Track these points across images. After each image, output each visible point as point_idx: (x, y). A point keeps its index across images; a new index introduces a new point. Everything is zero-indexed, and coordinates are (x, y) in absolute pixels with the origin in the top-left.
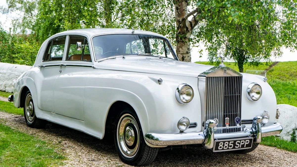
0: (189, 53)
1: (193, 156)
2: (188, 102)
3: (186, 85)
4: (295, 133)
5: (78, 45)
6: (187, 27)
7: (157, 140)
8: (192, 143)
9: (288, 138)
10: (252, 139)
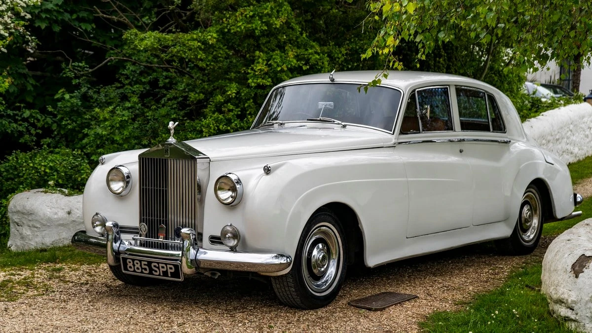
3: (114, 168)
10: (178, 265)
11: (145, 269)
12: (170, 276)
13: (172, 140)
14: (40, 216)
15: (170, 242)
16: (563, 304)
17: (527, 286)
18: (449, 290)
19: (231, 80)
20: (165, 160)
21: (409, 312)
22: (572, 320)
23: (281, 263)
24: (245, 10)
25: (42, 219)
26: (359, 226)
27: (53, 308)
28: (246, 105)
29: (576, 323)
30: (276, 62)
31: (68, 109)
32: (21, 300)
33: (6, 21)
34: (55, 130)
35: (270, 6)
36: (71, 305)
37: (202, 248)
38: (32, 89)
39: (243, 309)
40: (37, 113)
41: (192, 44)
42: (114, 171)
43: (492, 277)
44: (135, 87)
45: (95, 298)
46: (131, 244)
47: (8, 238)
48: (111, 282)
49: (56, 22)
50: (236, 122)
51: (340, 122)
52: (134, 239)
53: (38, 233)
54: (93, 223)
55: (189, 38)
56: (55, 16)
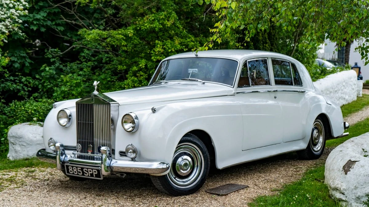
3: (62, 110)
10: (99, 170)
11: (80, 172)
12: (94, 176)
13: (96, 92)
14: (26, 139)
15: (96, 156)
16: (338, 191)
17: (316, 179)
18: (268, 182)
19: (142, 58)
20: (92, 104)
21: (242, 196)
22: (343, 201)
23: (163, 168)
24: (149, 16)
25: (27, 141)
26: (212, 144)
27: (23, 196)
28: (151, 72)
29: (346, 203)
30: (168, 47)
31: (48, 76)
32: (5, 191)
33: (7, 24)
34: (40, 88)
35: (164, 14)
36: (36, 194)
37: (114, 158)
38: (29, 65)
39: (140, 195)
40: (30, 79)
41: (118, 36)
42: (61, 112)
43: (295, 173)
44: (89, 63)
45: (51, 189)
46: (71, 157)
47: (8, 152)
48: (63, 179)
49: (43, 26)
50: (144, 82)
51: (201, 81)
52: (73, 154)
53: (25, 149)
54: (49, 144)
55: (117, 33)
56: (42, 23)
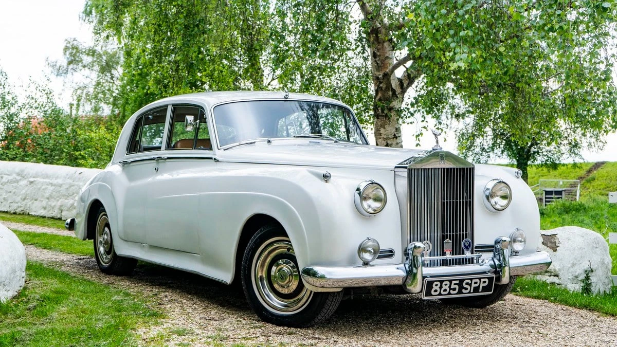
0: (399, 137)
1: (390, 312)
2: (376, 212)
3: (372, 183)
4: (590, 278)
5: (187, 120)
6: (394, 90)
7: (323, 277)
8: (383, 283)
9: (577, 287)
10: (493, 277)
11: (454, 289)
